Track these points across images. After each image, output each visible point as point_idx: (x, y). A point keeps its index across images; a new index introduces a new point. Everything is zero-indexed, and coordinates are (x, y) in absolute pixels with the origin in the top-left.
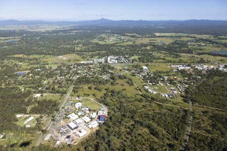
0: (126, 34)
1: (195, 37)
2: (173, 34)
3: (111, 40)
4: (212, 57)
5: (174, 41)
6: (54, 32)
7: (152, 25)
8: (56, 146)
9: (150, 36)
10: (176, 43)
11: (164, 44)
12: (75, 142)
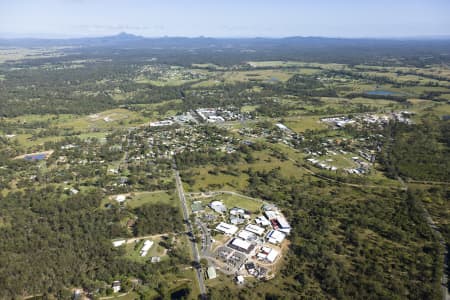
0: (194, 65)
1: (319, 68)
2: (280, 63)
3: (174, 77)
4: (371, 101)
5: (291, 76)
6: (28, 63)
7: (229, 46)
8: (241, 286)
9: (240, 67)
10: (296, 78)
11: (280, 83)
12: (270, 274)
